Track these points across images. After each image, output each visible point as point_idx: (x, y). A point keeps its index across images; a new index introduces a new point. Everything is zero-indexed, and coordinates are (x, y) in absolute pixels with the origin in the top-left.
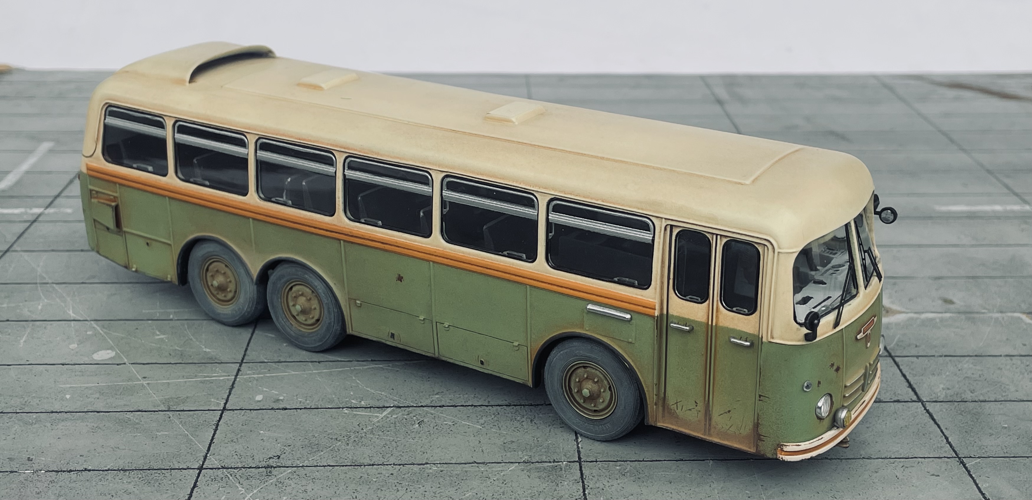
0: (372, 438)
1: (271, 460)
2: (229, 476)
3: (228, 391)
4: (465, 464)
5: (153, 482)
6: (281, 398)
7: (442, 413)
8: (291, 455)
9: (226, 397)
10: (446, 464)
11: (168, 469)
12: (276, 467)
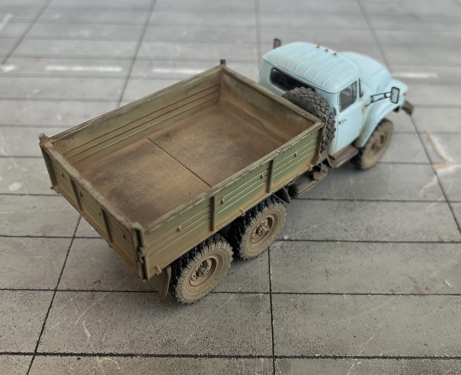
1: (96, 285)
5: (28, 302)
8: (106, 280)
11: (37, 290)
12: (97, 291)
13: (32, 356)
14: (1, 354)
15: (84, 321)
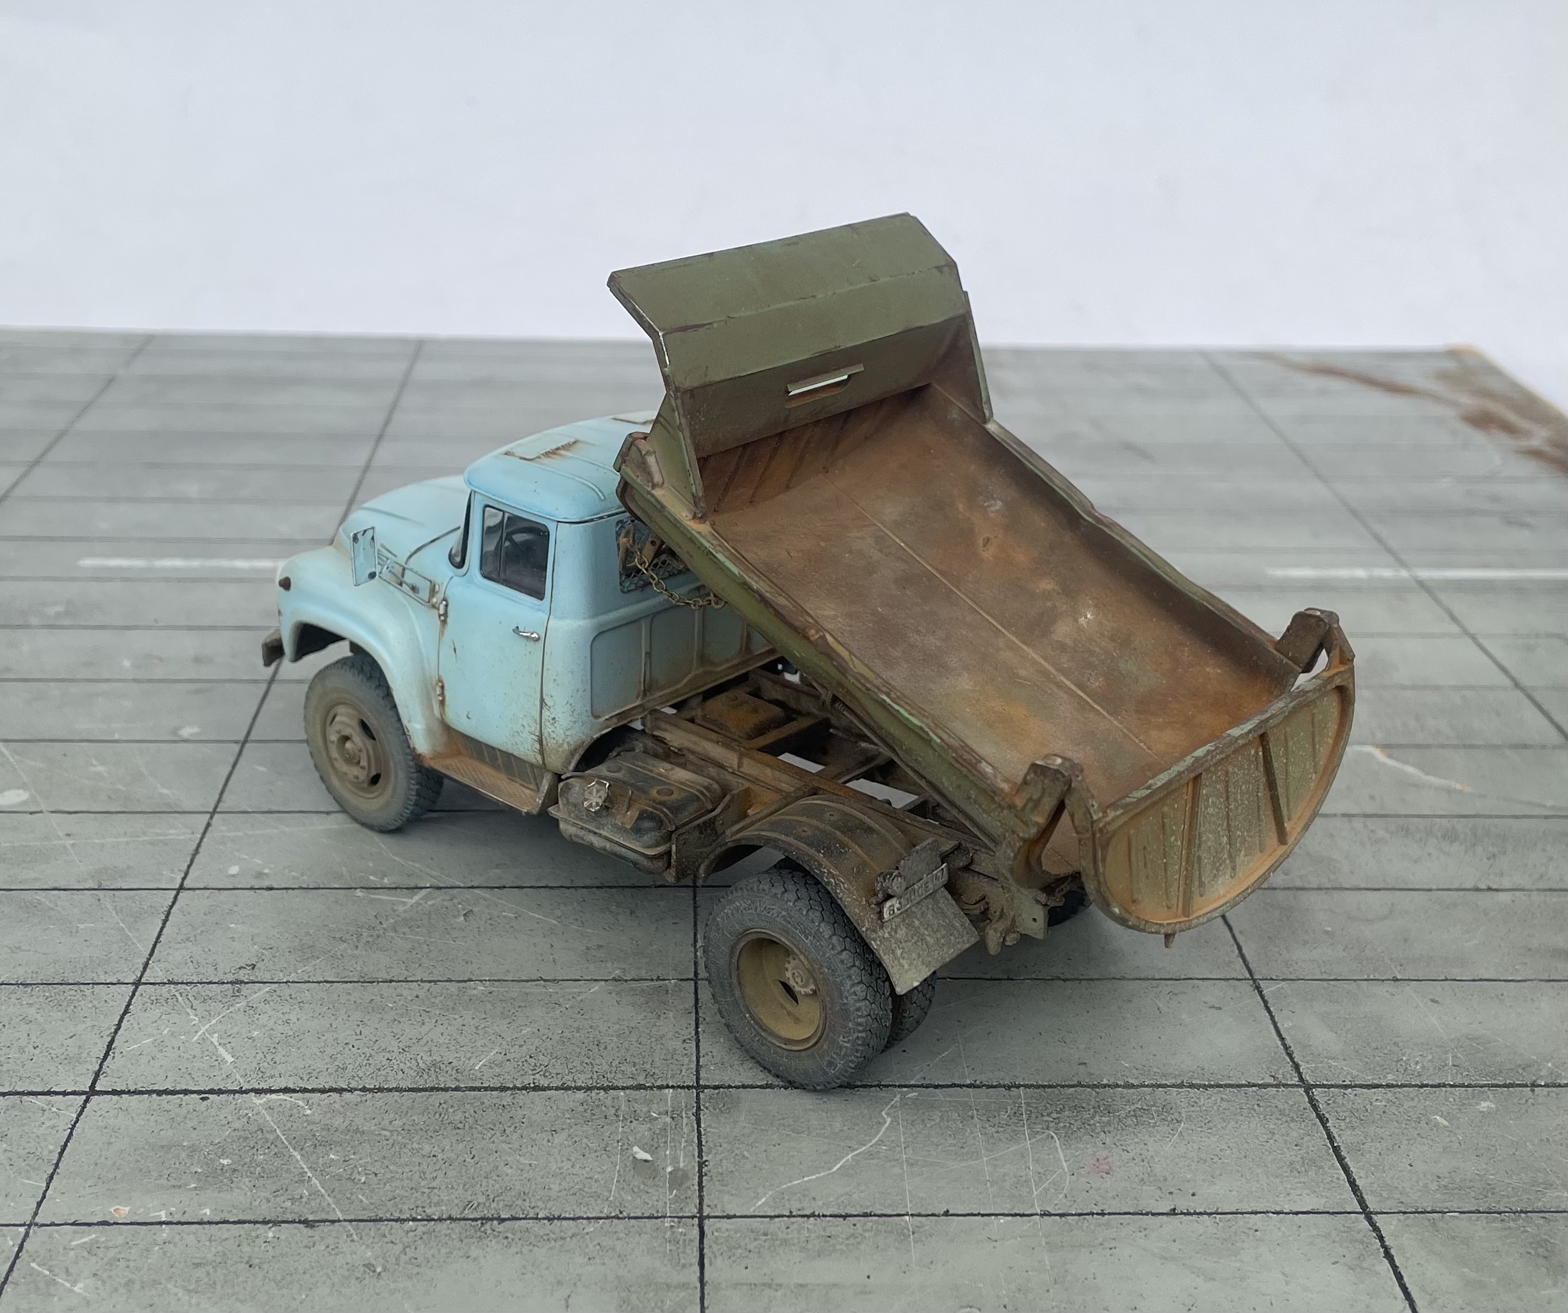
0: (393, 938)
1: (242, 972)
2: (178, 996)
3: (189, 859)
4: (527, 981)
5: (66, 1003)
6: (266, 871)
7: (501, 899)
8: (271, 962)
9: (185, 867)
10: (498, 980)
11: (89, 984)
12: (247, 983)
13: (84, 1097)
14: (4, 1094)
15: (216, 1035)
